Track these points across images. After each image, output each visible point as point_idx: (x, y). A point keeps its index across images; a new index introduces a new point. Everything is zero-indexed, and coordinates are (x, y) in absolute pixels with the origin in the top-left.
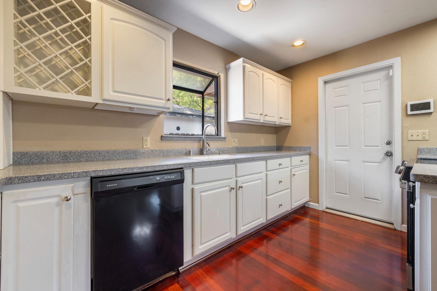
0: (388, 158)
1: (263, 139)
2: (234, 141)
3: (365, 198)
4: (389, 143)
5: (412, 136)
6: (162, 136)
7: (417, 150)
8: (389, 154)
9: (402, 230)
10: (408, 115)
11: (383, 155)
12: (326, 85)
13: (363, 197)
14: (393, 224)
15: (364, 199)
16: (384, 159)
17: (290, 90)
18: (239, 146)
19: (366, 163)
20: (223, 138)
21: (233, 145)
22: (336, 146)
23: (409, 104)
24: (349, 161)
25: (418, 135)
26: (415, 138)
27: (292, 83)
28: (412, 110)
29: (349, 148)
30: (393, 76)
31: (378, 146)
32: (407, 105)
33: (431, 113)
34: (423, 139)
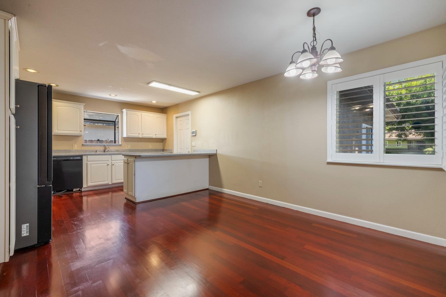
1: (151, 145)
2: (128, 146)
5: (193, 144)
6: (82, 144)
12: (178, 119)
17: (165, 120)
18: (131, 149)
20: (120, 145)
21: (127, 148)
22: (180, 149)
23: (192, 131)
27: (167, 115)
28: (192, 134)
33: (195, 135)
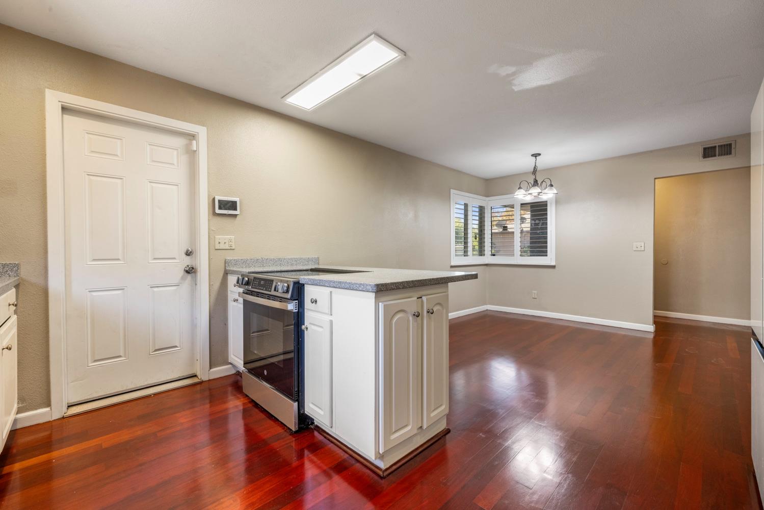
0: (189, 277)
3: (156, 350)
4: (188, 254)
5: (219, 243)
7: (224, 262)
8: (190, 271)
9: (210, 379)
10: (215, 214)
11: (182, 273)
12: (66, 116)
13: (151, 351)
14: (196, 376)
15: (153, 353)
16: (183, 278)
19: (156, 289)
22: (94, 260)
23: (217, 198)
24: (123, 289)
25: (225, 243)
26: (222, 246)
28: (220, 208)
29: (123, 263)
30: (197, 152)
31: (175, 258)
32: (214, 199)
33: (235, 216)
34: (230, 248)
